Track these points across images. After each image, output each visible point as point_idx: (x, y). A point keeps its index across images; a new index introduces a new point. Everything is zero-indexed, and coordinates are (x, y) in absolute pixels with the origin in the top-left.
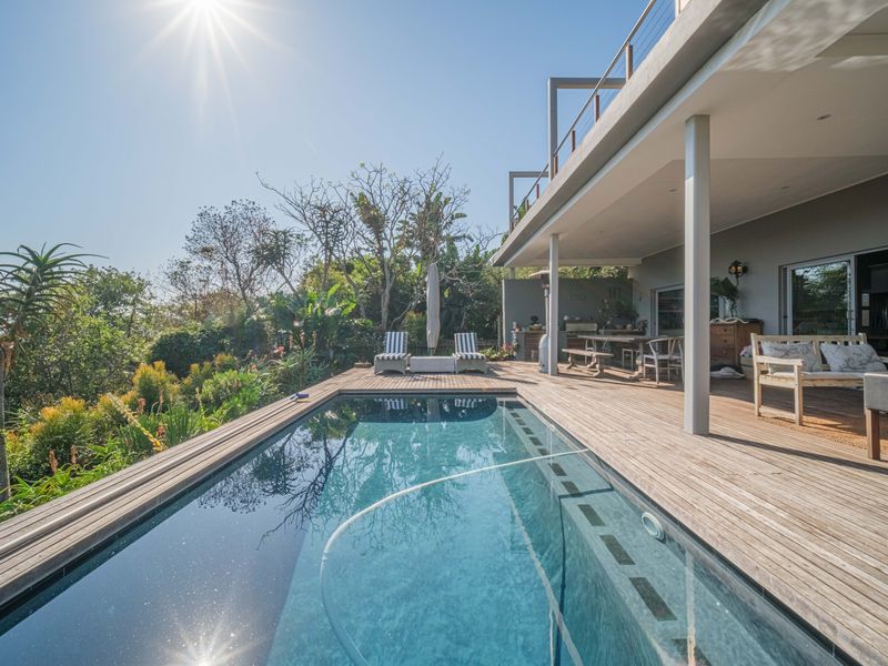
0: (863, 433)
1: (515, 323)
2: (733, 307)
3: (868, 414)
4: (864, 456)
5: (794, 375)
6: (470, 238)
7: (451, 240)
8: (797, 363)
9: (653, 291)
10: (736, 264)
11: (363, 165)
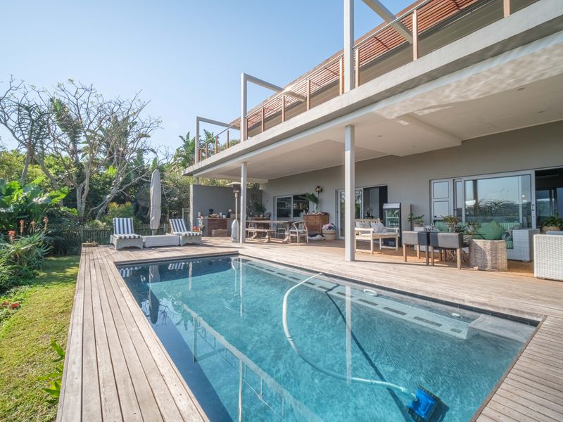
0: (403, 255)
1: (199, 213)
2: (317, 207)
3: (404, 245)
4: (403, 261)
5: (371, 234)
6: (153, 151)
7: (141, 152)
8: (372, 230)
9: (274, 198)
10: (318, 187)
11: (72, 81)
